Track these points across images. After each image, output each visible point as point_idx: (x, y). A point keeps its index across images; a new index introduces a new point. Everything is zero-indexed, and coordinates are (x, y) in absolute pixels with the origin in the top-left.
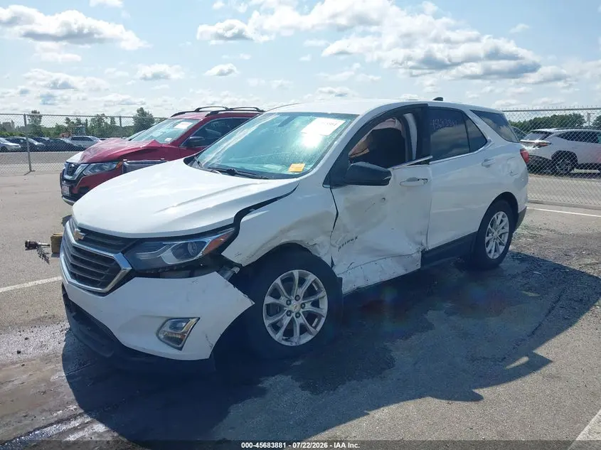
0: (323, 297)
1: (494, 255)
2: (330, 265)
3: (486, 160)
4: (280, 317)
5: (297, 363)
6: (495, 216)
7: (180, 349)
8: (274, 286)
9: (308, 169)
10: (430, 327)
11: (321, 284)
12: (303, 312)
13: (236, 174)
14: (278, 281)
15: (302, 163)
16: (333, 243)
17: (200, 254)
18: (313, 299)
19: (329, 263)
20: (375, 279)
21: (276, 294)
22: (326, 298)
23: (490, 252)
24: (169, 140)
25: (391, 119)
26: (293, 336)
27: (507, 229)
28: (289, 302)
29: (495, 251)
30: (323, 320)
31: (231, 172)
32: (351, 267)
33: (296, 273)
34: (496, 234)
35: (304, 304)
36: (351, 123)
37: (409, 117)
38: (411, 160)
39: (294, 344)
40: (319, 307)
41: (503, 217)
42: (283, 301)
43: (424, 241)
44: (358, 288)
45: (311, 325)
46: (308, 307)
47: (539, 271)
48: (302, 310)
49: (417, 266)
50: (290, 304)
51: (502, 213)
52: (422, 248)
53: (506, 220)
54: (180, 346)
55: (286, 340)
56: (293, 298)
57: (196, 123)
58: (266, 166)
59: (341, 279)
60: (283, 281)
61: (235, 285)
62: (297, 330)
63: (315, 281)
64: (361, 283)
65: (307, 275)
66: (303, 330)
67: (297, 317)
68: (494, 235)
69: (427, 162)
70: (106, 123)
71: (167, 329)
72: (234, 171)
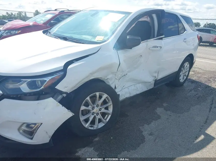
0: (111, 105)
1: (182, 80)
2: (114, 88)
3: (185, 39)
4: (88, 116)
5: (97, 139)
6: (185, 64)
7: (32, 139)
8: (86, 101)
9: (106, 39)
10: (159, 117)
11: (110, 99)
12: (100, 113)
13: (68, 40)
14: (88, 98)
15: (102, 36)
16: (116, 77)
17: (42, 87)
18: (105, 106)
19: (113, 87)
20: (134, 93)
21: (87, 105)
22: (112, 106)
23: (181, 79)
24: (42, 22)
25: (146, 16)
26: (94, 124)
27: (188, 69)
28: (93, 108)
29: (183, 79)
30: (110, 116)
31: (65, 39)
32: (123, 88)
33: (98, 94)
34: (184, 71)
35: (101, 109)
36: (128, 16)
37: (154, 16)
38: (154, 37)
39: (95, 129)
40: (108, 110)
41: (188, 64)
42: (90, 108)
43: (157, 76)
44: (126, 98)
45: (104, 118)
46: (103, 110)
47: (200, 88)
48: (100, 112)
49: (152, 86)
50: (94, 109)
51: (188, 62)
52: (155, 79)
53: (188, 65)
54: (31, 137)
55: (91, 127)
56: (95, 106)
57: (54, 15)
58: (84, 36)
59: (119, 95)
60: (91, 98)
61: (63, 105)
62: (97, 121)
63: (107, 97)
64: (128, 96)
65: (103, 95)
66: (100, 121)
67: (97, 115)
68: (183, 72)
69: (161, 39)
70: (23, 15)
71: (24, 128)
72: (66, 38)
